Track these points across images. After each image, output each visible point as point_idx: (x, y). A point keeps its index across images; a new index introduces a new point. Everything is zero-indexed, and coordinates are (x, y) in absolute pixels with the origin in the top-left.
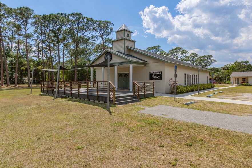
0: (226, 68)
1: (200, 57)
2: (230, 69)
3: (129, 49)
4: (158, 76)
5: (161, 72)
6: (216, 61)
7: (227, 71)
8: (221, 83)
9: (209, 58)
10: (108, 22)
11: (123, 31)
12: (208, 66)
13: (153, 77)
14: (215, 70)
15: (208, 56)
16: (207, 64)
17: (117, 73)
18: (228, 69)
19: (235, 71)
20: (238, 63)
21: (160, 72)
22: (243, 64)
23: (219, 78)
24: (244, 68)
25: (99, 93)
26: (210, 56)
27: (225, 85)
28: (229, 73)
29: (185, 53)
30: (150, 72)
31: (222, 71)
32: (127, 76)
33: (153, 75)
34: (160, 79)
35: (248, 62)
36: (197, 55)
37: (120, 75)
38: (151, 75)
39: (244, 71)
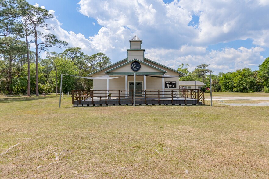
4: (173, 85)
5: (176, 82)
13: (168, 86)
17: (128, 82)
21: (174, 82)
30: (165, 82)
32: (141, 84)
33: (168, 84)
34: (175, 87)
37: (131, 83)
38: (166, 84)
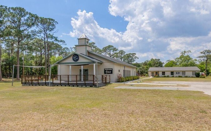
0: (145, 64)
1: (127, 54)
2: (148, 65)
3: (89, 53)
6: (138, 58)
7: (146, 66)
8: (142, 76)
9: (134, 56)
10: (52, 20)
11: (84, 40)
12: (133, 62)
14: (138, 65)
15: (133, 54)
16: (132, 60)
18: (147, 65)
19: (152, 66)
20: (153, 60)
22: (156, 61)
23: (141, 72)
24: (157, 64)
25: (86, 82)
26: (134, 54)
27: (145, 77)
28: (147, 67)
29: (116, 51)
31: (143, 66)
34: (112, 73)
35: (159, 60)
36: (124, 52)
38: (105, 71)
39: (157, 67)
